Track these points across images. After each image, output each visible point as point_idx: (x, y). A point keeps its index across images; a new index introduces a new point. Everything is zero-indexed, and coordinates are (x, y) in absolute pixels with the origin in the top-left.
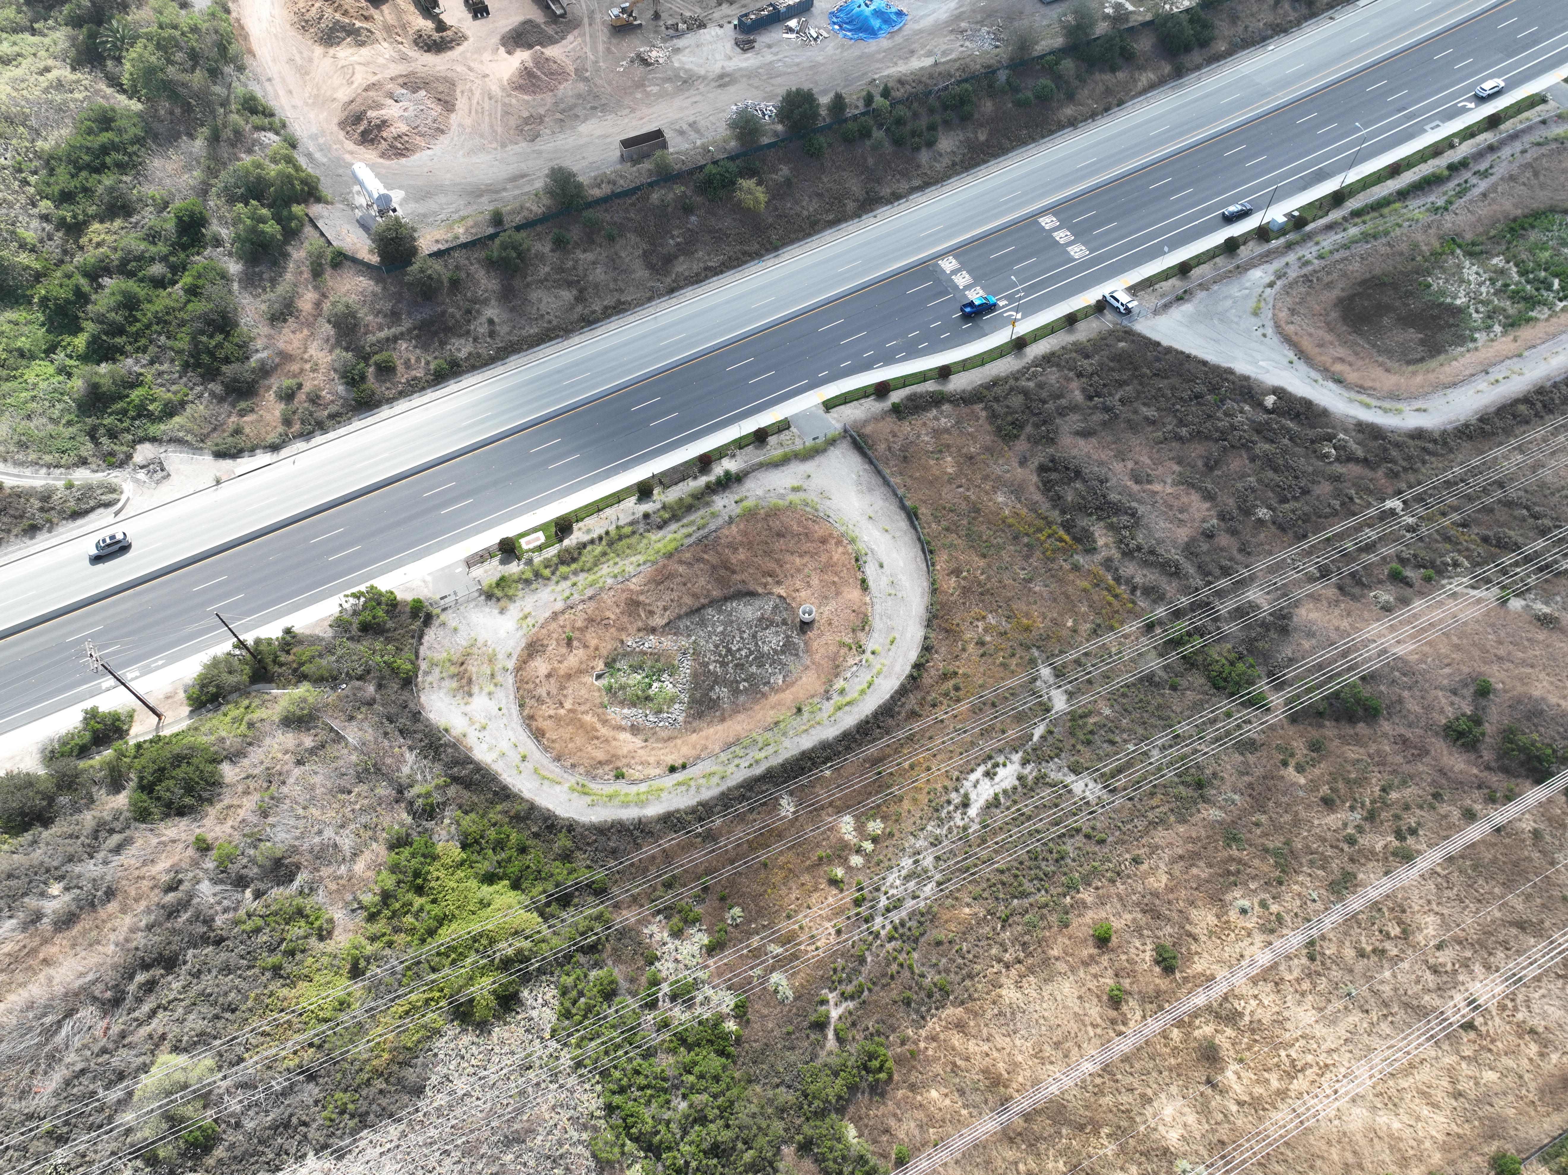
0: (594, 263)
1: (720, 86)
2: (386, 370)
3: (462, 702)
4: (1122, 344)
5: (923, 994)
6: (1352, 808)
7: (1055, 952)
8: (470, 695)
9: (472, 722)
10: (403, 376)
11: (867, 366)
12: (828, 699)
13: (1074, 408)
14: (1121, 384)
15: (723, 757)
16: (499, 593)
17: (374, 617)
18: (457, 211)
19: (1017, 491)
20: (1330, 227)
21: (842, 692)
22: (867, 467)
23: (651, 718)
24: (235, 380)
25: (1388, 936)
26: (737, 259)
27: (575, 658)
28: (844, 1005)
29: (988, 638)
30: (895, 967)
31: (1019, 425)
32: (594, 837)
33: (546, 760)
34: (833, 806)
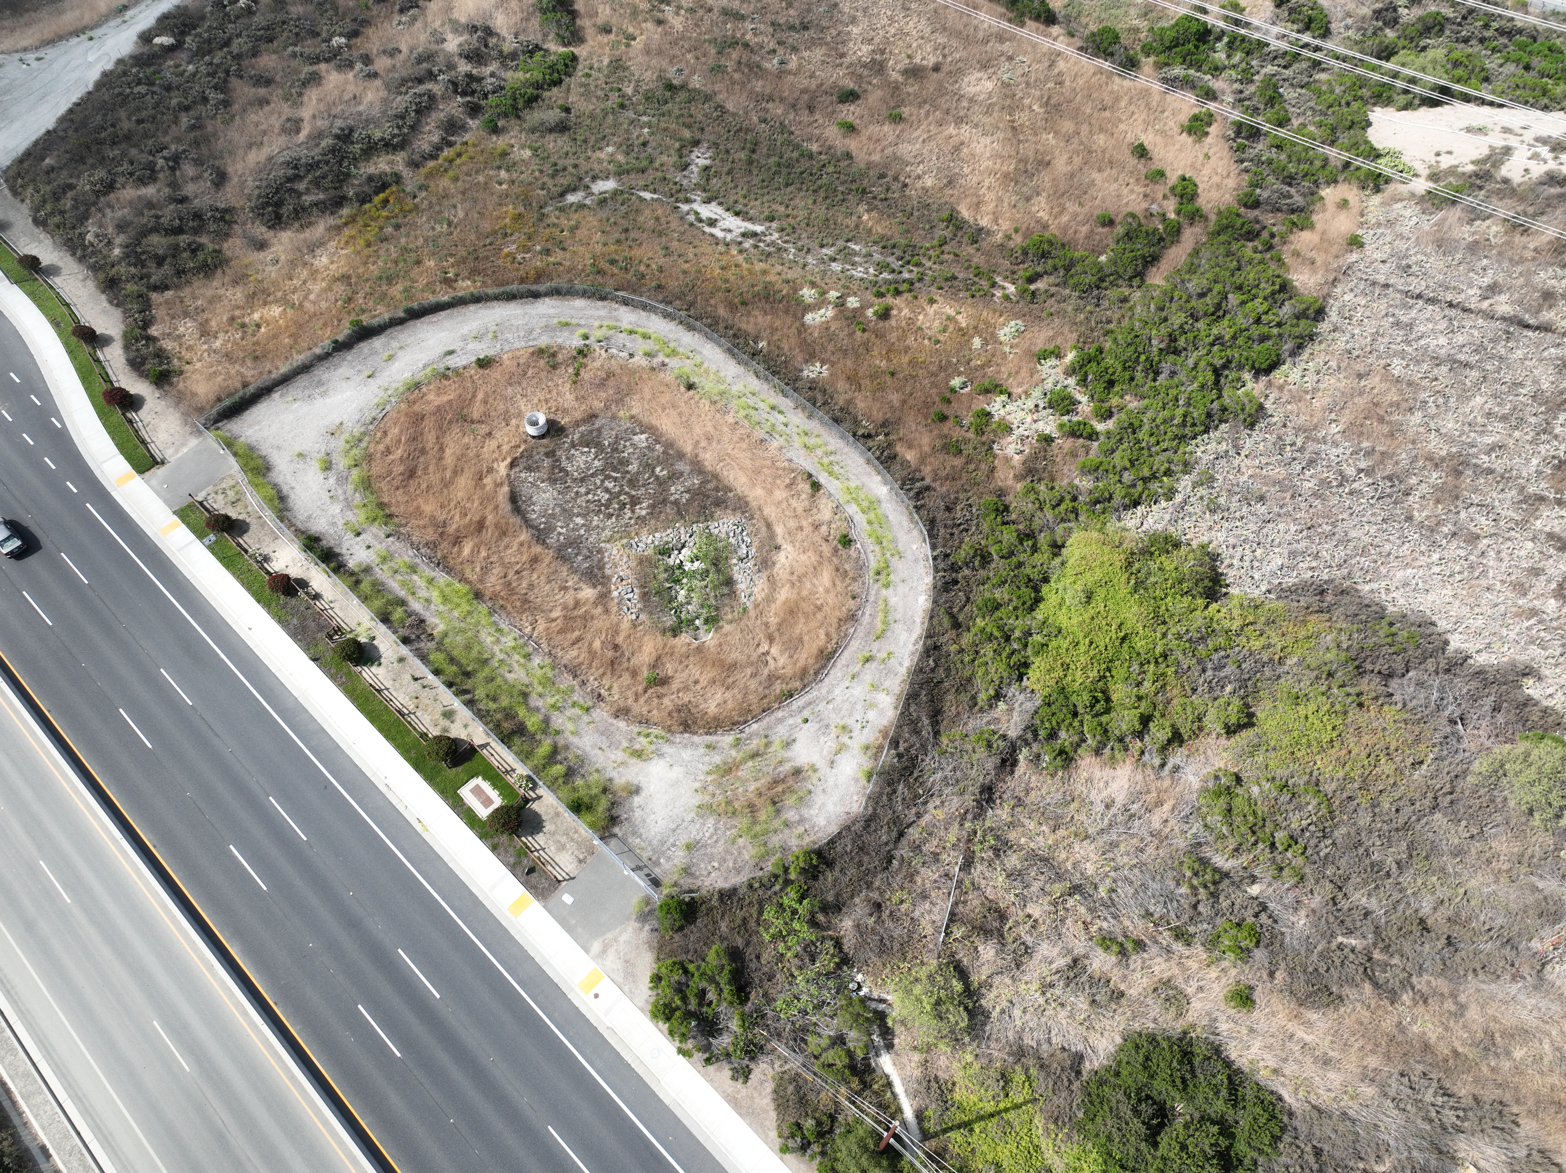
4: (47, 163)
5: (961, 233)
12: (664, 366)
13: (172, 191)
16: (603, 804)
19: (309, 247)
21: (650, 355)
23: (742, 553)
28: (1001, 283)
30: (946, 256)
32: (942, 531)
33: (861, 630)
34: (799, 332)
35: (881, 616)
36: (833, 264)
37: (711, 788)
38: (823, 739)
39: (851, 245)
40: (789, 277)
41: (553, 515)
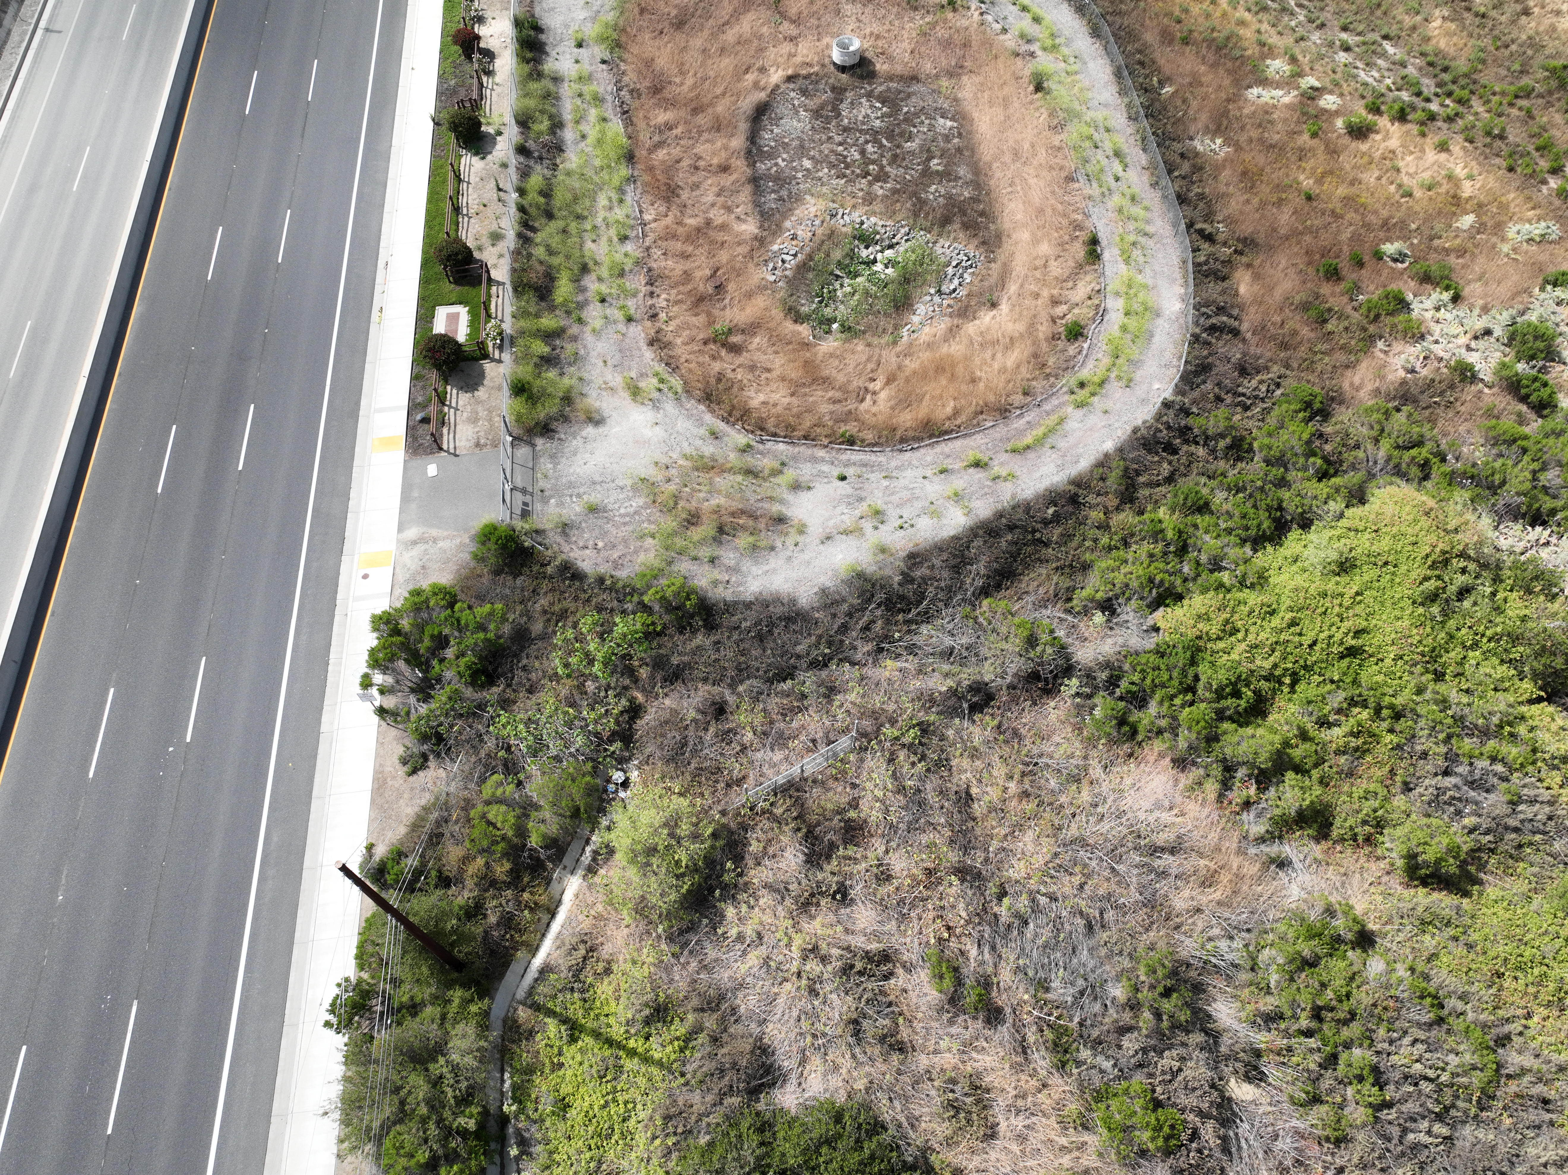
3: (794, 538)
9: (852, 531)
12: (1031, 57)
16: (548, 411)
21: (1026, 39)
23: (948, 288)
27: (769, 351)
32: (1209, 386)
33: (1001, 431)
34: (1228, 100)
35: (1040, 431)
36: (1342, 54)
37: (673, 472)
38: (842, 508)
39: (1388, 46)
40: (1270, 41)
41: (785, 146)
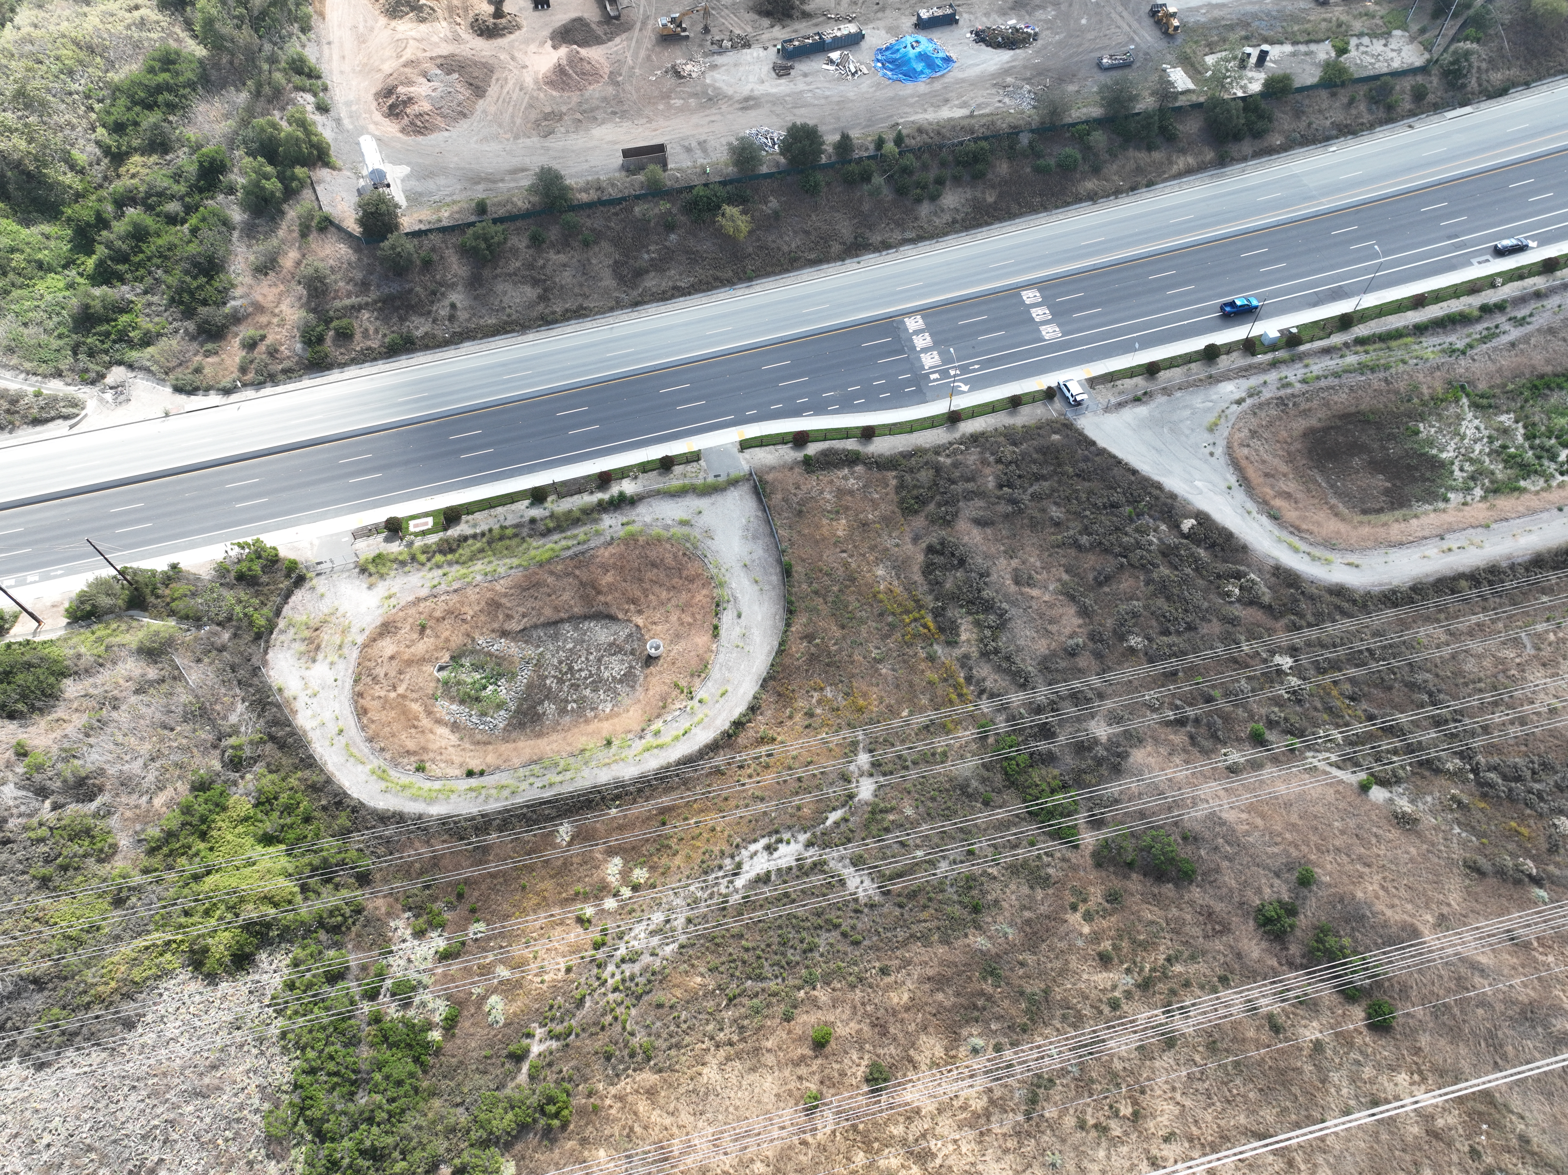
0: (565, 265)
1: (742, 109)
2: (344, 336)
3: (304, 666)
4: (1056, 437)
5: (626, 1052)
6: (1128, 971)
7: (769, 1044)
8: (314, 661)
9: (306, 686)
10: (359, 344)
11: (796, 412)
12: (641, 737)
13: (980, 494)
14: (1038, 478)
15: (521, 772)
16: (372, 569)
17: (250, 569)
18: (451, 195)
19: (900, 567)
20: (1327, 351)
21: (657, 733)
22: (760, 514)
23: (475, 719)
24: (206, 322)
25: (1116, 1114)
26: (708, 283)
27: (422, 647)
28: (548, 1043)
29: (818, 711)
30: (609, 1018)
31: (922, 502)
35: (357, 755)
36: (662, 916)
37: (342, 619)
40: (670, 873)
